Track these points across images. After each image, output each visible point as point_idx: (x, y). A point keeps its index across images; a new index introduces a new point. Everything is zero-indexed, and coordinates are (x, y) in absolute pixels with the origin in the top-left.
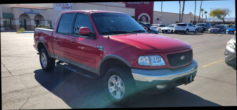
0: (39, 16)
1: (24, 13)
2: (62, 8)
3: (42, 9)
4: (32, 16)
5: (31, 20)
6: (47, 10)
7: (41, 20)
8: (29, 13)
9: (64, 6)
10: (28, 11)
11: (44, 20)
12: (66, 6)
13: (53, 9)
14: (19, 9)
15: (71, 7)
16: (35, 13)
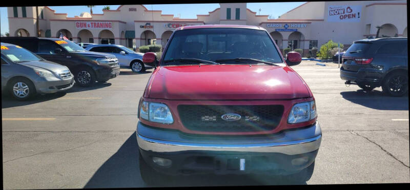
0: (297, 33)
1: (274, 31)
2: (341, 19)
3: (302, 23)
4: (286, 35)
5: (284, 42)
6: (310, 23)
7: (300, 41)
8: (283, 30)
9: (344, 13)
10: (281, 27)
11: (304, 40)
12: (348, 14)
13: (323, 20)
14: (269, 24)
15: (359, 13)
16: (291, 30)
